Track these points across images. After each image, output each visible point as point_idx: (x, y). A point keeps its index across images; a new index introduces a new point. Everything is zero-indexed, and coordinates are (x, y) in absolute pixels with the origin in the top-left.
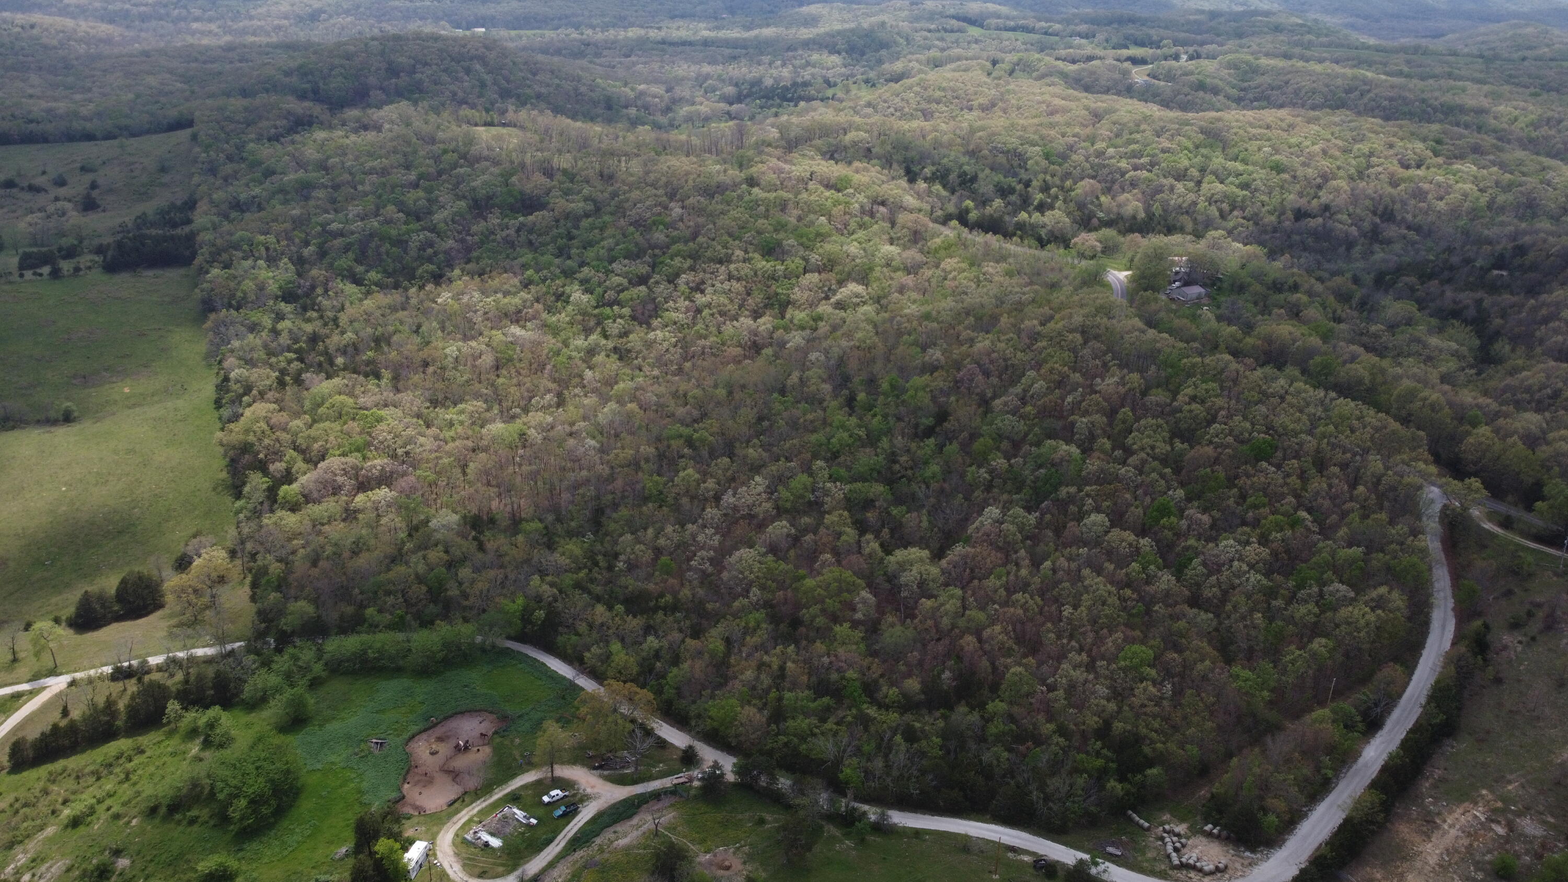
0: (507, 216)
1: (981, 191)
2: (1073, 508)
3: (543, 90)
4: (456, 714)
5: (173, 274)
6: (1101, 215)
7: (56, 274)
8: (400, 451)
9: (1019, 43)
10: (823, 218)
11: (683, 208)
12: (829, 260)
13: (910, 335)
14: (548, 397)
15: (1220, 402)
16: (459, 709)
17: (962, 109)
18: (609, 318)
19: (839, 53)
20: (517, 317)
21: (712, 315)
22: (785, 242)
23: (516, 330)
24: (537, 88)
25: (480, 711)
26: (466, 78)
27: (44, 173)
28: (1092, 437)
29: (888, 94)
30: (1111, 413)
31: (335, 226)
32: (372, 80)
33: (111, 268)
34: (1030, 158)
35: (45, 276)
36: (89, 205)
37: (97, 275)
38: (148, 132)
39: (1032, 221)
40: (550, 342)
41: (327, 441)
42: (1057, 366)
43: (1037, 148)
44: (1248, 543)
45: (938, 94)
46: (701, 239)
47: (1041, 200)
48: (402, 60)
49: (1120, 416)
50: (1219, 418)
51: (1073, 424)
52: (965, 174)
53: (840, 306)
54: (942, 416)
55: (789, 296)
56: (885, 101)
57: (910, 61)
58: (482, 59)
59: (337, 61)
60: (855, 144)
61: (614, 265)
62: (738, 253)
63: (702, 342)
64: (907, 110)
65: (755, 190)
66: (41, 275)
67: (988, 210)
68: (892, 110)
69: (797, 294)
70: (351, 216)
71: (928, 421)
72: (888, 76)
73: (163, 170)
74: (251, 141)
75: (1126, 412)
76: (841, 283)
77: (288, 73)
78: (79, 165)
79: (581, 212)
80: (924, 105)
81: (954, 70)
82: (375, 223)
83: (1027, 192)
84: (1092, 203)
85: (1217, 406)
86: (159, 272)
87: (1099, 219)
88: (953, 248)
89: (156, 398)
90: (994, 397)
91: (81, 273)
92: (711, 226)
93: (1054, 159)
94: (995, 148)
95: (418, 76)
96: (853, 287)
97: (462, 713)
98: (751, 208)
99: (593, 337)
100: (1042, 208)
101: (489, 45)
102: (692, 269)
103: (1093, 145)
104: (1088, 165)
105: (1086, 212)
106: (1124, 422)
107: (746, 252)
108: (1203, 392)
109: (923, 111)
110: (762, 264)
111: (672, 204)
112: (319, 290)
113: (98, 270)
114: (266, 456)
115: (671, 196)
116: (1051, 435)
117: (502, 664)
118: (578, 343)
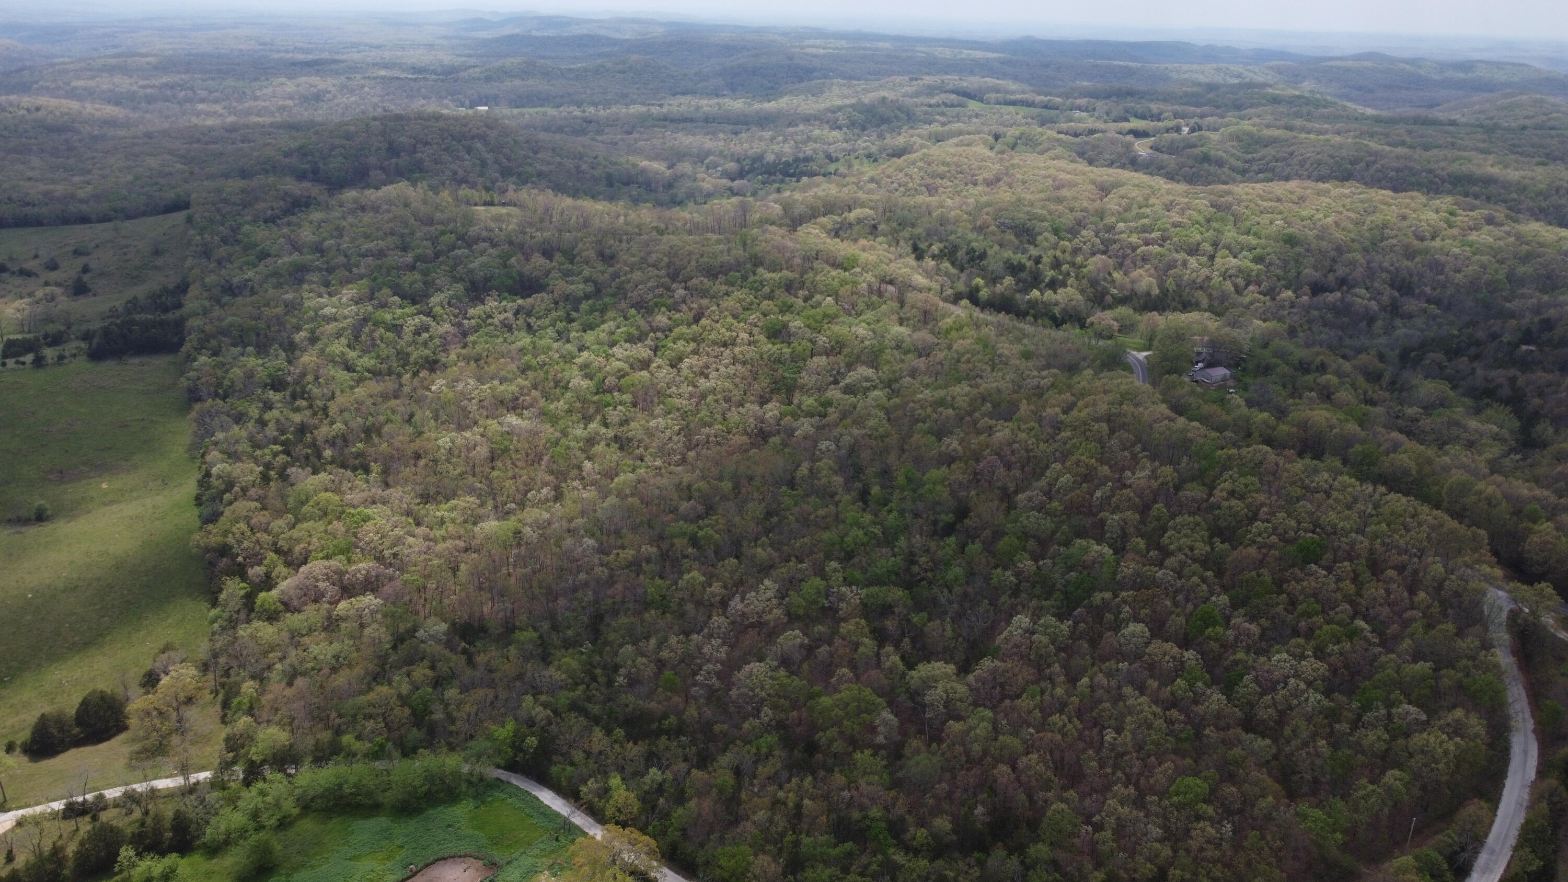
0: (505, 299)
1: (990, 268)
2: (1109, 616)
3: (544, 168)
4: (438, 860)
5: (161, 361)
6: (1115, 291)
7: (39, 362)
8: (387, 553)
9: (1019, 117)
10: (829, 299)
11: (686, 289)
12: (837, 342)
13: (924, 422)
14: (545, 491)
15: (1261, 497)
16: (440, 856)
17: (966, 184)
18: (609, 405)
19: (840, 128)
20: (514, 405)
21: (717, 401)
22: (791, 324)
23: (512, 419)
24: (538, 166)
25: (465, 856)
26: (467, 156)
27: (36, 256)
28: (1124, 536)
29: (891, 170)
30: (1144, 509)
31: (328, 311)
32: (372, 160)
33: (96, 355)
34: (1040, 234)
35: (28, 366)
36: (80, 289)
37: (82, 364)
38: (144, 214)
39: (1045, 299)
40: (548, 431)
41: (309, 543)
42: (1083, 458)
43: (1046, 224)
44: (1303, 657)
45: (942, 169)
46: (704, 321)
47: (1053, 278)
48: (403, 139)
49: (1154, 512)
50: (1261, 515)
51: (1102, 523)
52: (974, 250)
53: (849, 390)
54: (963, 512)
55: (796, 380)
56: (889, 177)
57: (912, 136)
58: (483, 138)
59: (337, 141)
60: (859, 221)
61: (615, 349)
62: (743, 335)
63: (707, 430)
64: (911, 185)
65: (760, 270)
66: (23, 363)
67: (999, 288)
68: (895, 185)
69: (805, 378)
70: (344, 299)
71: (949, 518)
72: (890, 151)
73: (157, 253)
74: (247, 223)
75: (1159, 508)
76: (850, 366)
77: (287, 155)
78: (71, 248)
79: (581, 294)
80: (929, 181)
81: (957, 145)
82: (369, 308)
83: (1038, 269)
84: (1105, 279)
85: (1258, 502)
86: (145, 359)
87: (1113, 296)
88: (965, 329)
89: (135, 494)
90: (1016, 492)
91: (65, 361)
92: (714, 308)
93: (1063, 234)
94: (1003, 224)
95: (418, 155)
96: (864, 371)
97: (444, 859)
98: (757, 290)
99: (593, 426)
100: (1053, 285)
101: (490, 123)
102: (695, 352)
103: (1102, 219)
104: (1098, 240)
105: (1100, 289)
106: (1158, 519)
107: (751, 334)
108: (1242, 486)
109: (927, 186)
110: (768, 347)
111: (674, 286)
112: (310, 378)
113: (85, 357)
114: (245, 559)
115: (674, 277)
116: (1081, 533)
117: (490, 799)
118: (577, 432)
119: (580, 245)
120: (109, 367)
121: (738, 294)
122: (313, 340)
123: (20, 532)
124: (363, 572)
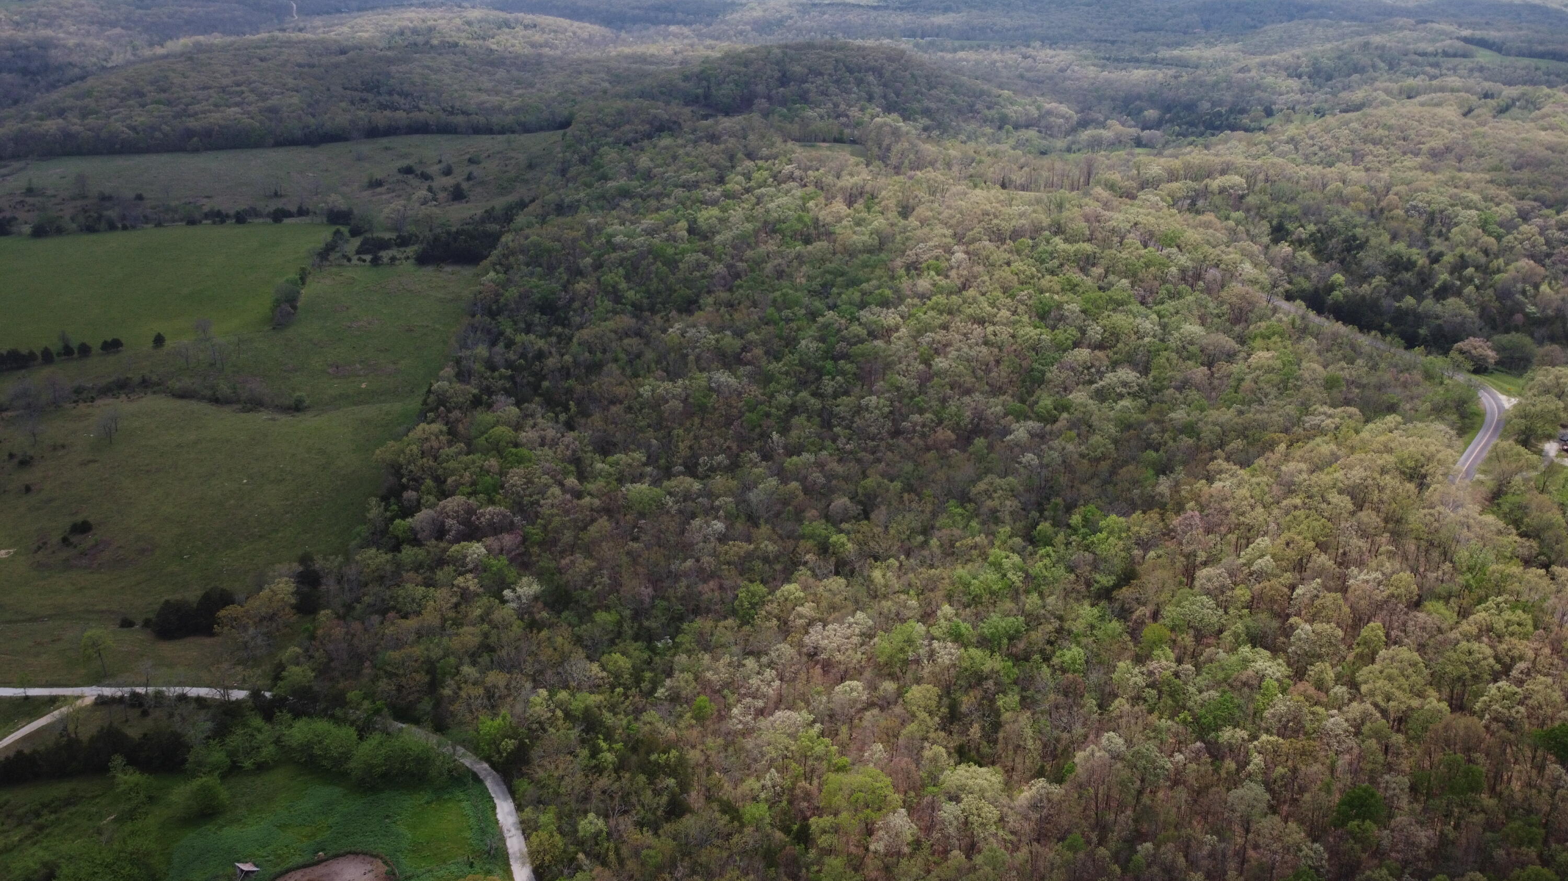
0: (786, 243)
1: (1365, 263)
2: (1230, 764)
3: (933, 106)
4: (350, 853)
5: (467, 272)
6: (1531, 309)
7: (376, 262)
8: (526, 500)
9: (1539, 73)
10: (1124, 281)
11: (967, 253)
12: (1112, 334)
13: (1157, 450)
14: (720, 458)
15: (1526, 648)
16: (353, 849)
17: (1405, 153)
18: (829, 373)
19: (1300, 77)
20: (730, 361)
21: (942, 386)
22: (1066, 306)
23: (723, 377)
24: (926, 103)
25: (376, 856)
26: (855, 89)
27: (440, 162)
28: (1311, 657)
29: (1317, 129)
30: (1358, 621)
31: (618, 239)
32: (761, 89)
33: (422, 260)
34: (1456, 224)
35: (368, 263)
36: (458, 195)
37: (408, 266)
38: (541, 129)
39: (1420, 309)
40: (755, 391)
41: (461, 476)
42: (1298, 538)
43: (1474, 212)
45: (1381, 132)
46: (971, 293)
47: (1445, 282)
48: (797, 69)
49: (1365, 632)
50: (1514, 673)
51: (1293, 628)
52: (1354, 238)
53: (1101, 396)
54: (1128, 577)
55: (1044, 375)
56: (1312, 138)
57: (1376, 90)
58: (878, 72)
59: (734, 68)
60: (1222, 191)
61: (862, 313)
62: (1005, 313)
63: (916, 417)
64: (1334, 149)
65: (1057, 240)
66: (364, 261)
67: (1366, 289)
68: (1316, 148)
69: (1053, 374)
71: (1106, 580)
72: (1344, 106)
73: (531, 166)
74: (607, 144)
75: (1374, 629)
76: (1114, 365)
77: (686, 78)
78: (468, 156)
79: (860, 246)
80: (1358, 146)
81: (1422, 105)
82: (656, 241)
83: (1431, 269)
84: (1524, 292)
85: (1516, 653)
86: (457, 268)
87: (1526, 315)
88: (1275, 338)
89: (383, 398)
90: (1205, 564)
91: (397, 262)
92: (986, 278)
93: (1492, 227)
94: (1414, 208)
95: (806, 86)
96: (1126, 374)
97: (356, 854)
98: (1042, 262)
99: (804, 394)
100: (1442, 293)
101: (896, 57)
102: (945, 327)
103: (1558, 213)
104: (1542, 240)
105: (1509, 303)
106: (1367, 642)
107: (1015, 313)
108: (1502, 624)
109: (1353, 153)
110: (1030, 332)
111: (956, 247)
112: (576, 305)
113: (412, 261)
114: (409, 480)
115: (959, 238)
116: (1256, 640)
117: (446, 797)
118: (783, 398)
119: (884, 193)
120: (428, 272)
121: (1018, 265)
122: (598, 266)
123: (274, 419)
124: (488, 516)
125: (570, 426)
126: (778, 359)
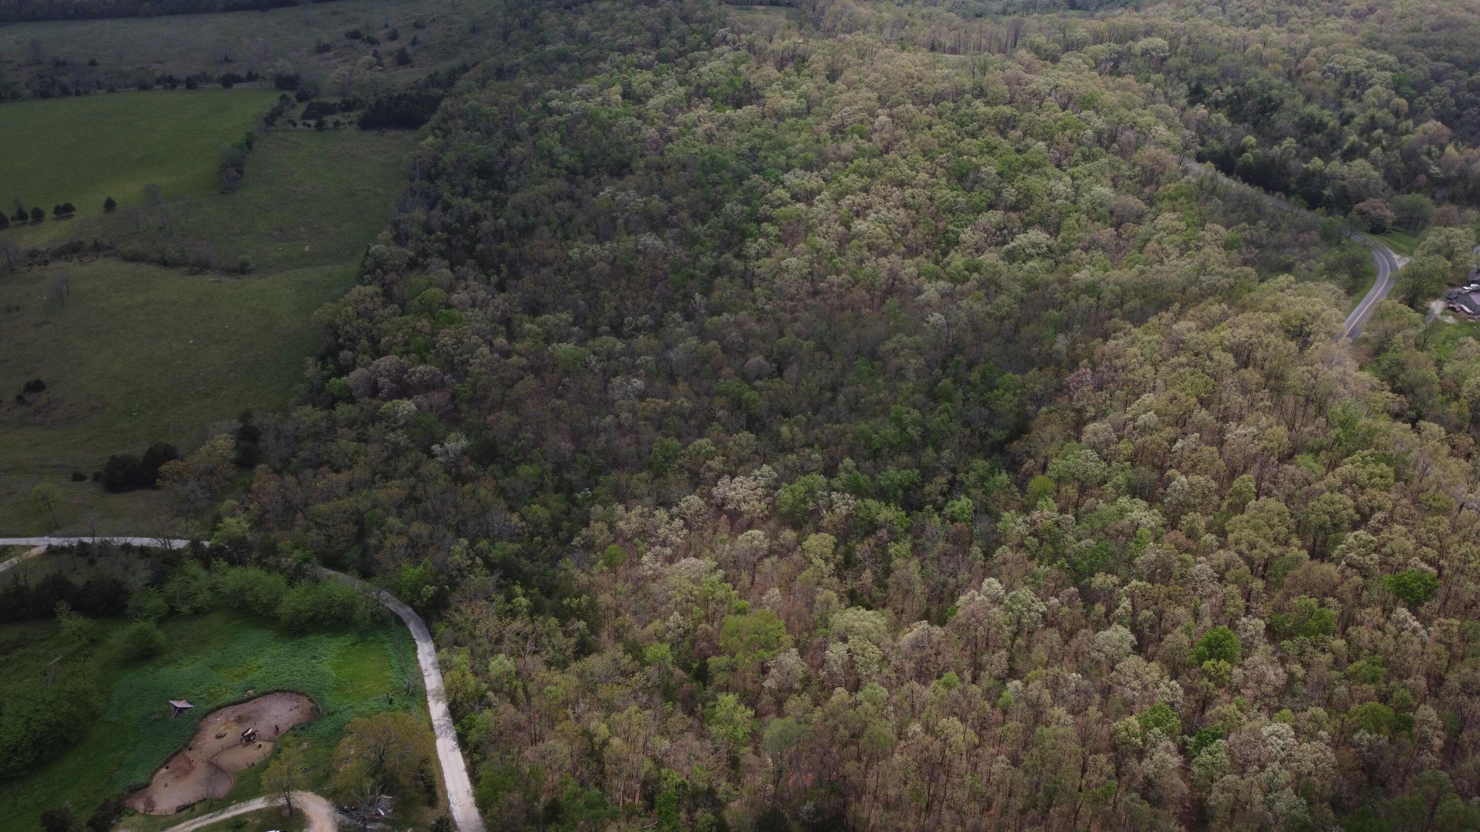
0: (716, 107)
1: (1277, 125)
2: (1100, 608)
4: (277, 691)
5: (408, 136)
6: (1435, 170)
7: (320, 126)
10: (1040, 143)
11: (890, 116)
12: (1026, 196)
14: (644, 318)
15: (1385, 499)
16: (280, 687)
17: (1328, 15)
18: (752, 235)
20: (657, 223)
21: (860, 247)
22: (983, 169)
23: (649, 240)
25: (302, 694)
27: (386, 26)
28: (1185, 507)
31: (554, 103)
33: (365, 124)
35: (312, 128)
36: (403, 59)
37: (351, 131)
39: (1327, 171)
40: (680, 253)
41: (395, 337)
42: (1182, 395)
43: (1388, 74)
46: (892, 155)
47: (1354, 143)
49: (1236, 484)
50: (1372, 522)
51: (1171, 479)
52: (1269, 99)
53: (1011, 256)
54: (1020, 431)
55: (958, 236)
60: (1145, 53)
61: (786, 176)
62: (923, 176)
63: (833, 278)
64: (1260, 11)
65: (978, 103)
66: (309, 126)
67: (1276, 150)
69: (967, 235)
70: (574, 94)
73: (474, 31)
74: (548, 8)
75: (1246, 481)
76: (1027, 226)
78: (413, 21)
79: (788, 110)
82: (591, 105)
83: (1341, 131)
84: (1429, 154)
85: (1375, 503)
86: (399, 133)
87: (1429, 176)
88: (1182, 199)
89: (325, 260)
90: (1094, 419)
91: (341, 127)
92: (907, 141)
93: (1405, 89)
94: (1331, 69)
96: (1037, 235)
97: (284, 691)
98: (962, 125)
99: (727, 256)
100: (1349, 155)
102: (866, 190)
103: (1470, 75)
104: (1453, 101)
105: (1414, 164)
106: (1239, 493)
107: (933, 175)
108: (1366, 477)
109: (1279, 14)
110: (946, 194)
111: (880, 111)
112: (513, 168)
113: (355, 125)
115: (882, 101)
116: (1135, 491)
117: (372, 638)
118: (707, 260)
119: (813, 56)
120: (371, 136)
121: (938, 128)
122: (534, 130)
123: (219, 282)
124: (418, 375)
125: (501, 287)
126: (703, 222)
